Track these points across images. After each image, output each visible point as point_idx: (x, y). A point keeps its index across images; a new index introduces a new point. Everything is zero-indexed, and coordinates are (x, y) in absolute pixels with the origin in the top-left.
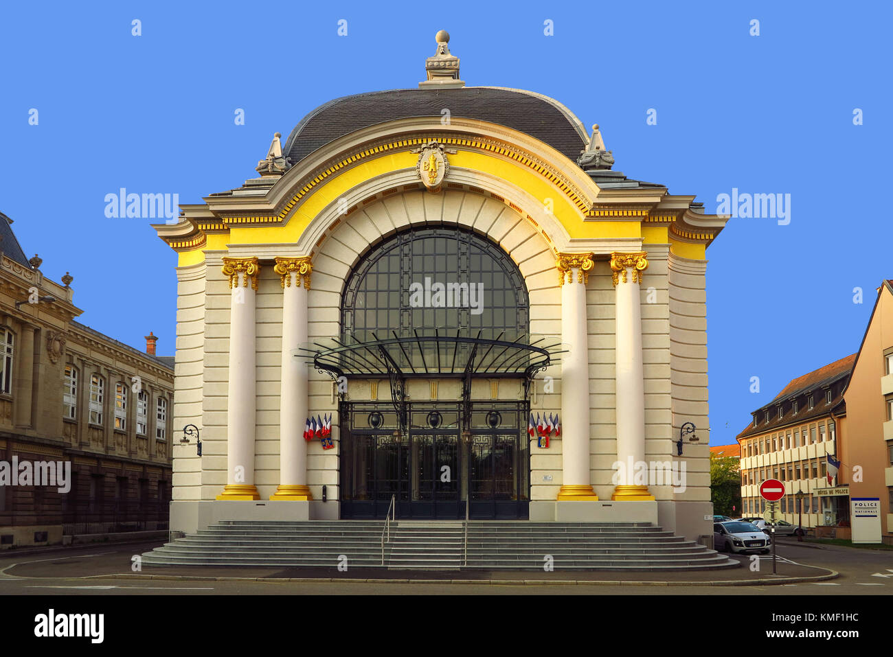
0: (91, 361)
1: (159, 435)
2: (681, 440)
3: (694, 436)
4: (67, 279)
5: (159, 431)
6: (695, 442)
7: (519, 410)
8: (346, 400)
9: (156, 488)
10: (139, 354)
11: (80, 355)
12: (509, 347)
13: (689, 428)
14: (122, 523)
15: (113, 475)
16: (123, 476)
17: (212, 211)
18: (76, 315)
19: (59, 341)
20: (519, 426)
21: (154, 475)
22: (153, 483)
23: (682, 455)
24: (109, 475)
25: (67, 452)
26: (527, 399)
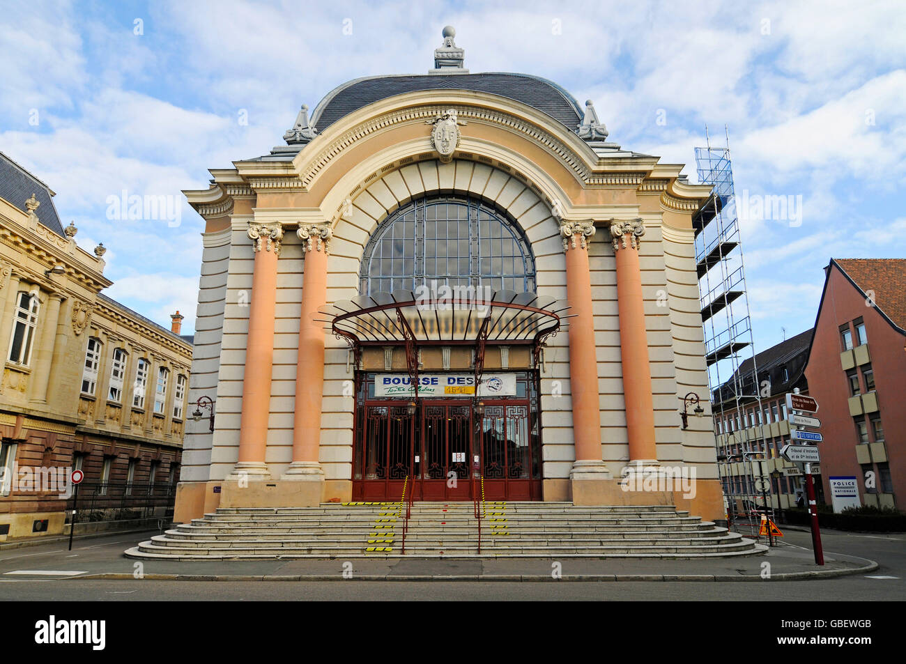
0: (117, 336)
1: (176, 414)
2: (686, 411)
3: (699, 407)
4: (100, 250)
5: (176, 409)
6: (700, 414)
7: (528, 380)
8: (361, 369)
9: (168, 470)
10: (163, 330)
11: (105, 329)
12: (522, 310)
13: (692, 399)
14: (131, 509)
15: (126, 456)
16: (136, 456)
17: (241, 176)
18: (104, 287)
19: (85, 312)
20: (528, 396)
21: (167, 457)
22: (166, 465)
23: (687, 428)
24: (122, 456)
25: (82, 430)
26: (537, 368)
